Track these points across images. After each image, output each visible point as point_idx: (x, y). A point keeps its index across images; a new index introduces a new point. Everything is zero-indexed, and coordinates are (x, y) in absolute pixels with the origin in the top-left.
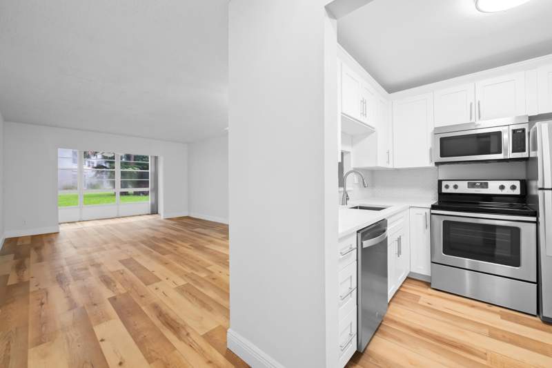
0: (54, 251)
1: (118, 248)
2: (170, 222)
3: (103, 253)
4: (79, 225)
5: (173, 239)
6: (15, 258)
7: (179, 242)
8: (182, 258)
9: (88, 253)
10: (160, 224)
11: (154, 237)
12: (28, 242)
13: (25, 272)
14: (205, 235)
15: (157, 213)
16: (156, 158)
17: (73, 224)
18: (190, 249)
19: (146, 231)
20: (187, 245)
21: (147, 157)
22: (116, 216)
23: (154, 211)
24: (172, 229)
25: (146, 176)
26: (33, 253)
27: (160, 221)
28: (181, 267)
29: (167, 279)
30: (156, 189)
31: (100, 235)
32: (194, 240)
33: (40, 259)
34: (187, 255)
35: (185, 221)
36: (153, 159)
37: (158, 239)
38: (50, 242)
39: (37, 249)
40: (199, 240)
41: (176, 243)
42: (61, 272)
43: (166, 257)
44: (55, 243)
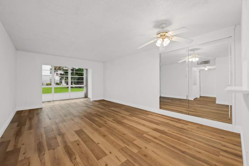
0: (39, 121)
1: (73, 120)
2: (96, 103)
3: (65, 123)
4: (52, 104)
5: (102, 115)
6: (17, 126)
7: (105, 117)
8: (112, 131)
9: (57, 124)
10: (91, 104)
11: (90, 113)
12: (27, 114)
13: (20, 138)
14: (118, 112)
15: (87, 97)
16: (87, 70)
17: (49, 103)
18: (114, 123)
19: (85, 108)
20: (111, 119)
21: (83, 70)
22: (68, 98)
23: (86, 96)
24: (98, 107)
25: (82, 79)
26: (28, 123)
27: (91, 102)
28: (115, 140)
29: (110, 153)
30: (87, 86)
31: (63, 111)
32: (114, 116)
33: (30, 128)
34: (115, 129)
35: (103, 102)
36: (86, 70)
37: (93, 114)
38: (38, 114)
39: (31, 119)
40: (116, 116)
41: (104, 117)
42: (41, 140)
43: (102, 129)
44: (40, 115)
